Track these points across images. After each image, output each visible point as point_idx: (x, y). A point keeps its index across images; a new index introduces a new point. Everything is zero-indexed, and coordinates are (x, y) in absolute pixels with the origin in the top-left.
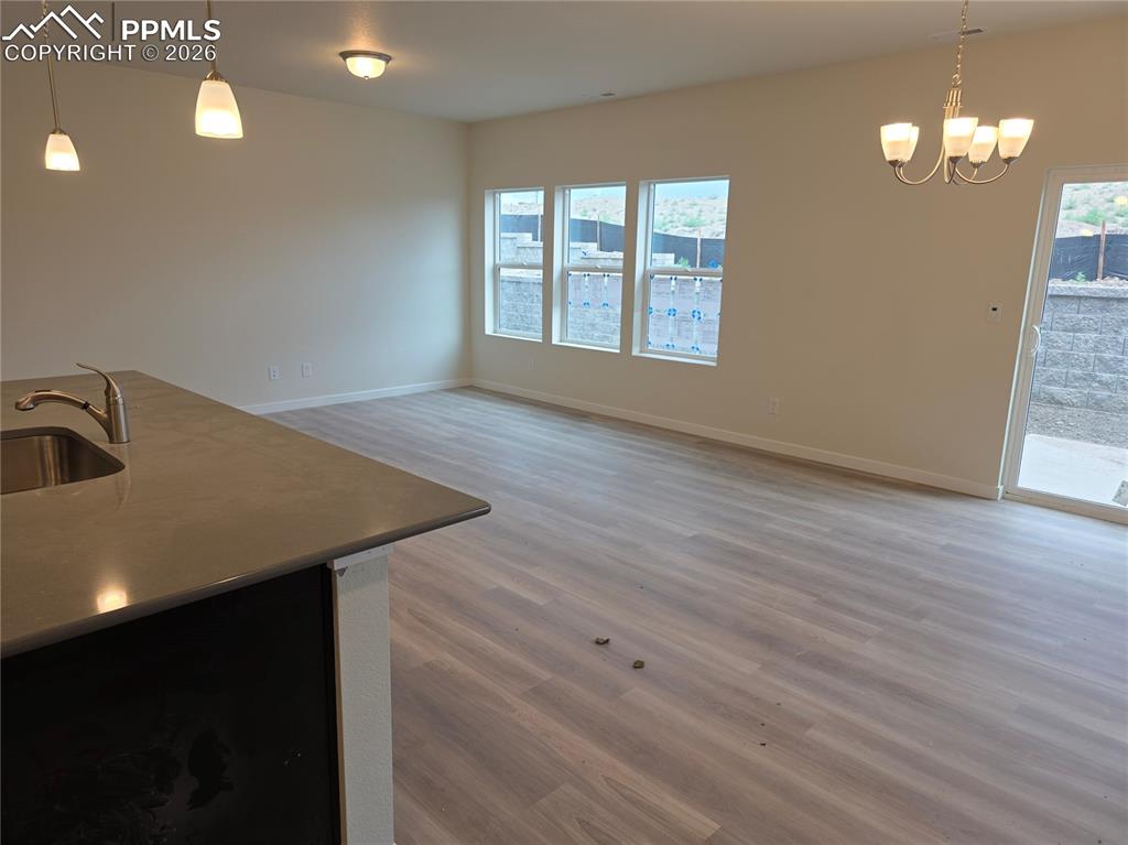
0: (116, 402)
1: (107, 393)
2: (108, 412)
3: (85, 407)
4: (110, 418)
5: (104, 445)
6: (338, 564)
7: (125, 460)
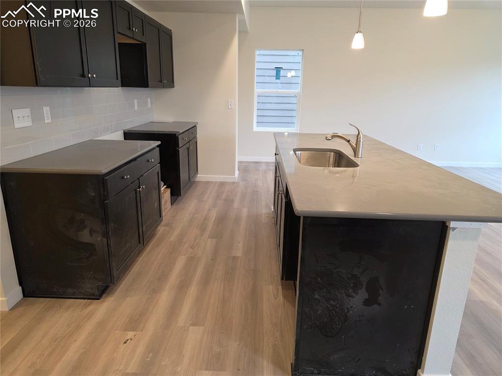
0: (360, 141)
1: (357, 136)
2: (356, 145)
3: (348, 141)
4: (357, 146)
5: (352, 158)
6: (453, 224)
7: (359, 164)
